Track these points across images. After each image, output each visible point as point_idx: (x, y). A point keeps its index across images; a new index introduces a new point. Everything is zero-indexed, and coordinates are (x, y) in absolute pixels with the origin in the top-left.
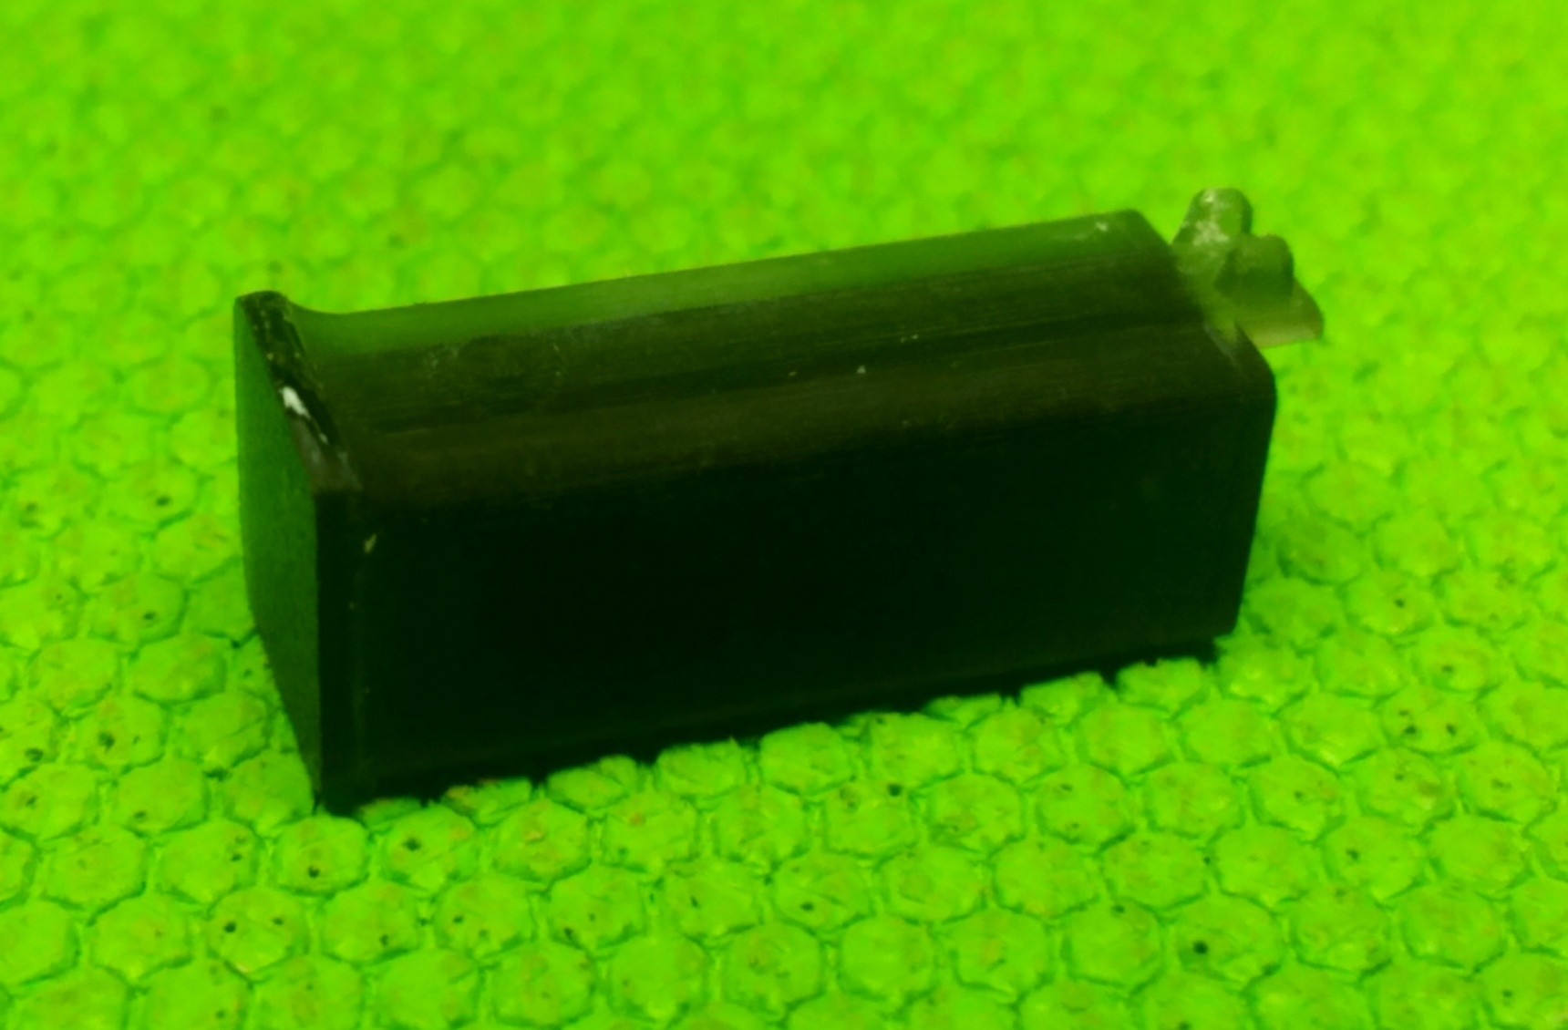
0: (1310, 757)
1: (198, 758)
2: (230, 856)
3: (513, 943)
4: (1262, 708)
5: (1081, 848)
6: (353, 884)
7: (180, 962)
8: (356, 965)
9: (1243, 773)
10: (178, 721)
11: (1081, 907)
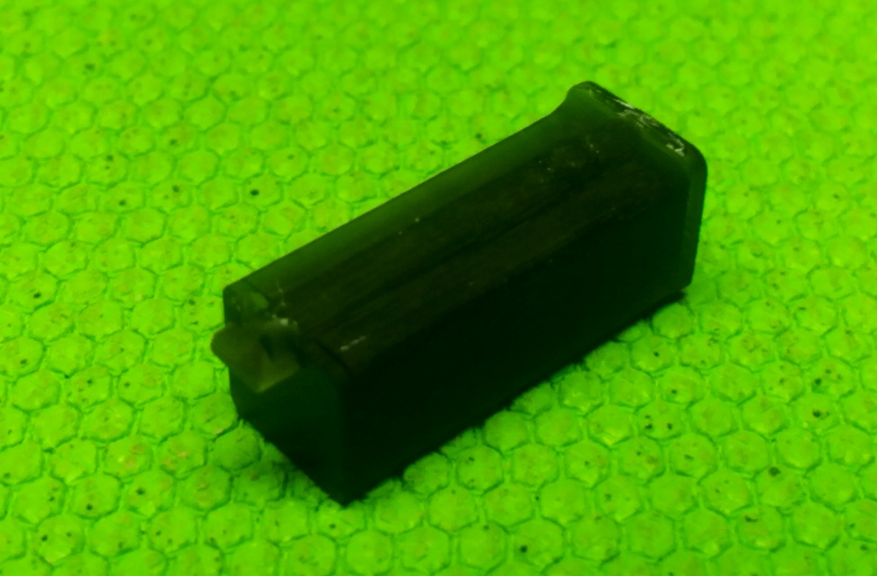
0: (596, 440)
1: (40, 441)
2: (49, 498)
3: (185, 545)
4: (578, 413)
5: (475, 492)
6: (109, 513)
7: (18, 557)
8: (106, 558)
9: (563, 450)
10: (33, 420)
11: (469, 525)
